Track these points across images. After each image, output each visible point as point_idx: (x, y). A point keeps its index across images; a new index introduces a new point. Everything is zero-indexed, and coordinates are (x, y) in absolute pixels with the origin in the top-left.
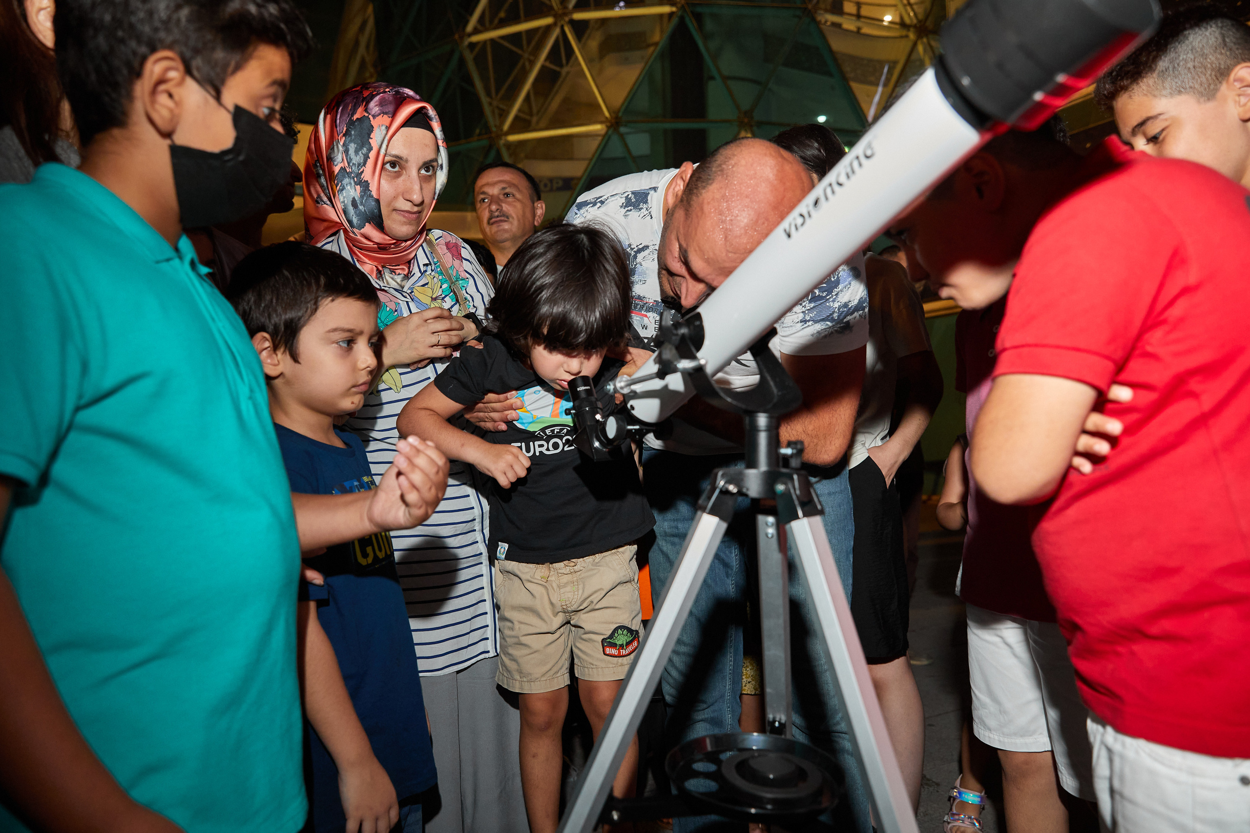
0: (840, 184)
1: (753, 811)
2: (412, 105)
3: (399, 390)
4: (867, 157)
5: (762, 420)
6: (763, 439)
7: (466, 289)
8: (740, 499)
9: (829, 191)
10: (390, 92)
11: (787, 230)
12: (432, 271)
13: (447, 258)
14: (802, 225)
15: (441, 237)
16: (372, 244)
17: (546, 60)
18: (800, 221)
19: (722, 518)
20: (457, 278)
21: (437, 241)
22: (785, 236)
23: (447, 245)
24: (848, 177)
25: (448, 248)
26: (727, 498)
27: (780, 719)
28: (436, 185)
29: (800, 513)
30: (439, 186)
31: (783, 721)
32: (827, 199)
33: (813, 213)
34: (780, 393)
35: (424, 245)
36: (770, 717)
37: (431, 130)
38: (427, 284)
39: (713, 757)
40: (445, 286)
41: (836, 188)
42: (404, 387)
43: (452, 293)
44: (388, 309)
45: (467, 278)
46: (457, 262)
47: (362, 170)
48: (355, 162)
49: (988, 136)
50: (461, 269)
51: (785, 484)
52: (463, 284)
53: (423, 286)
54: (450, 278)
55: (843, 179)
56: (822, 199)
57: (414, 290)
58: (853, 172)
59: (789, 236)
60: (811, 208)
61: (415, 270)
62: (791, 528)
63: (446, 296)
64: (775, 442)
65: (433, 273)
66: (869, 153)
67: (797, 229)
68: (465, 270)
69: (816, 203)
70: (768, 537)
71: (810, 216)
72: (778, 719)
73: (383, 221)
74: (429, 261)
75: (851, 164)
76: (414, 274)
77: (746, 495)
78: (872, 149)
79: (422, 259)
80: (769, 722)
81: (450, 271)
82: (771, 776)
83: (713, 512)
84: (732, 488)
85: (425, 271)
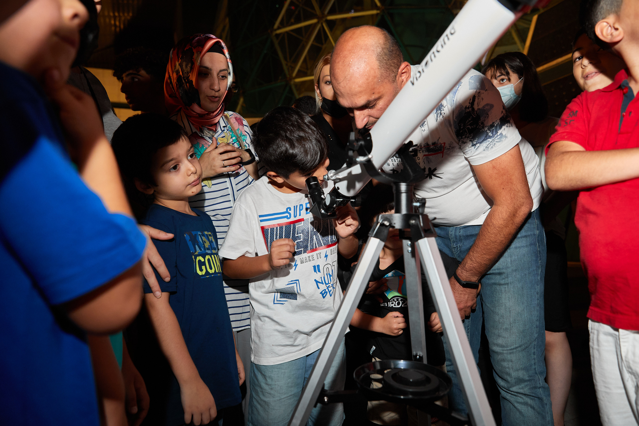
0: (438, 51)
1: (402, 397)
2: (212, 40)
3: (210, 186)
4: (452, 34)
5: (403, 187)
6: (404, 197)
7: (245, 141)
8: (391, 229)
9: (433, 56)
10: (203, 36)
11: (412, 81)
12: (227, 130)
13: (236, 125)
14: (420, 77)
15: (232, 115)
16: (195, 114)
17: (313, 41)
18: (418, 75)
19: (381, 240)
20: (241, 135)
21: (230, 117)
22: (411, 84)
23: (236, 118)
24: (442, 46)
25: (236, 120)
26: (383, 228)
27: (420, 354)
28: (227, 83)
29: (423, 235)
30: (229, 83)
31: (421, 355)
32: (432, 60)
33: (425, 70)
34: (414, 175)
35: (223, 117)
36: (414, 353)
37: (224, 54)
38: (225, 136)
39: (381, 372)
40: (234, 138)
41: (436, 54)
42: (213, 185)
43: (238, 142)
44: (205, 148)
45: (246, 135)
46: (241, 127)
47: (189, 75)
48: (185, 72)
49: (520, 15)
50: (243, 130)
51: (415, 220)
52: (244, 139)
53: (223, 137)
54: (237, 135)
55: (440, 48)
56: (430, 61)
57: (218, 139)
58: (445, 43)
59: (413, 84)
60: (424, 67)
61: (219, 129)
62: (418, 244)
63: (235, 143)
64: (410, 200)
65: (228, 132)
66: (452, 32)
67: (417, 79)
68: (245, 131)
69: (426, 64)
70: (408, 252)
71: (423, 71)
72: (418, 354)
73: (200, 101)
74: (226, 125)
75: (444, 40)
76: (218, 131)
77: (394, 227)
78: (454, 29)
79: (222, 124)
80: (414, 356)
81: (237, 132)
82: (411, 380)
83: (376, 236)
84: (387, 223)
85: (224, 130)
